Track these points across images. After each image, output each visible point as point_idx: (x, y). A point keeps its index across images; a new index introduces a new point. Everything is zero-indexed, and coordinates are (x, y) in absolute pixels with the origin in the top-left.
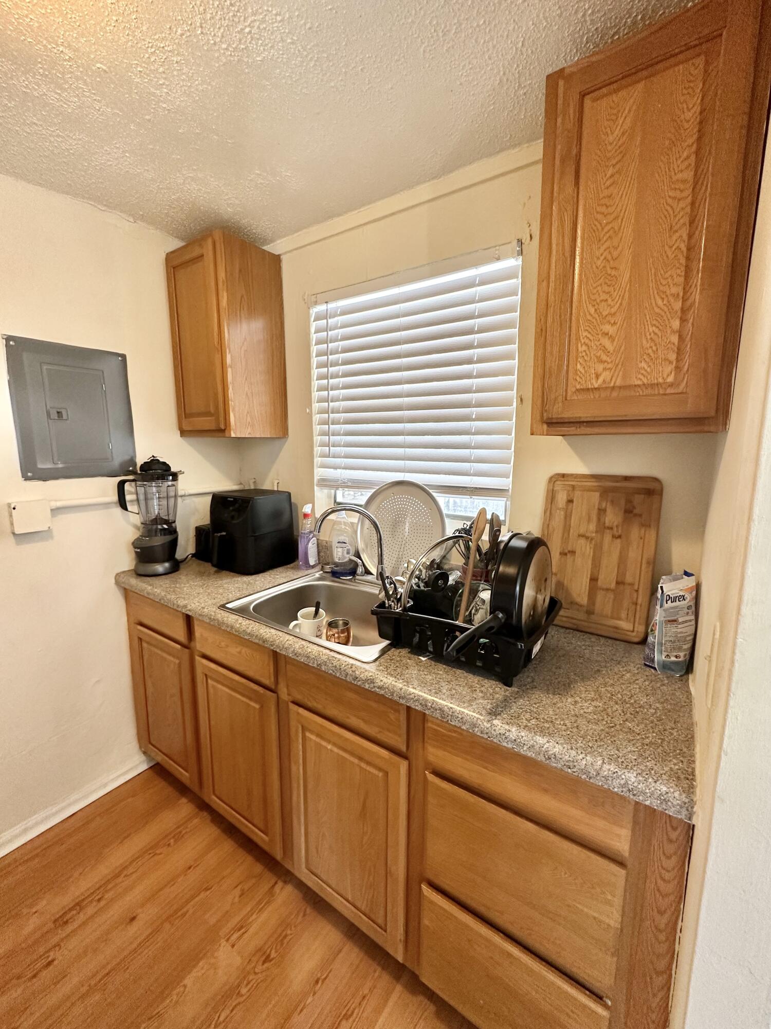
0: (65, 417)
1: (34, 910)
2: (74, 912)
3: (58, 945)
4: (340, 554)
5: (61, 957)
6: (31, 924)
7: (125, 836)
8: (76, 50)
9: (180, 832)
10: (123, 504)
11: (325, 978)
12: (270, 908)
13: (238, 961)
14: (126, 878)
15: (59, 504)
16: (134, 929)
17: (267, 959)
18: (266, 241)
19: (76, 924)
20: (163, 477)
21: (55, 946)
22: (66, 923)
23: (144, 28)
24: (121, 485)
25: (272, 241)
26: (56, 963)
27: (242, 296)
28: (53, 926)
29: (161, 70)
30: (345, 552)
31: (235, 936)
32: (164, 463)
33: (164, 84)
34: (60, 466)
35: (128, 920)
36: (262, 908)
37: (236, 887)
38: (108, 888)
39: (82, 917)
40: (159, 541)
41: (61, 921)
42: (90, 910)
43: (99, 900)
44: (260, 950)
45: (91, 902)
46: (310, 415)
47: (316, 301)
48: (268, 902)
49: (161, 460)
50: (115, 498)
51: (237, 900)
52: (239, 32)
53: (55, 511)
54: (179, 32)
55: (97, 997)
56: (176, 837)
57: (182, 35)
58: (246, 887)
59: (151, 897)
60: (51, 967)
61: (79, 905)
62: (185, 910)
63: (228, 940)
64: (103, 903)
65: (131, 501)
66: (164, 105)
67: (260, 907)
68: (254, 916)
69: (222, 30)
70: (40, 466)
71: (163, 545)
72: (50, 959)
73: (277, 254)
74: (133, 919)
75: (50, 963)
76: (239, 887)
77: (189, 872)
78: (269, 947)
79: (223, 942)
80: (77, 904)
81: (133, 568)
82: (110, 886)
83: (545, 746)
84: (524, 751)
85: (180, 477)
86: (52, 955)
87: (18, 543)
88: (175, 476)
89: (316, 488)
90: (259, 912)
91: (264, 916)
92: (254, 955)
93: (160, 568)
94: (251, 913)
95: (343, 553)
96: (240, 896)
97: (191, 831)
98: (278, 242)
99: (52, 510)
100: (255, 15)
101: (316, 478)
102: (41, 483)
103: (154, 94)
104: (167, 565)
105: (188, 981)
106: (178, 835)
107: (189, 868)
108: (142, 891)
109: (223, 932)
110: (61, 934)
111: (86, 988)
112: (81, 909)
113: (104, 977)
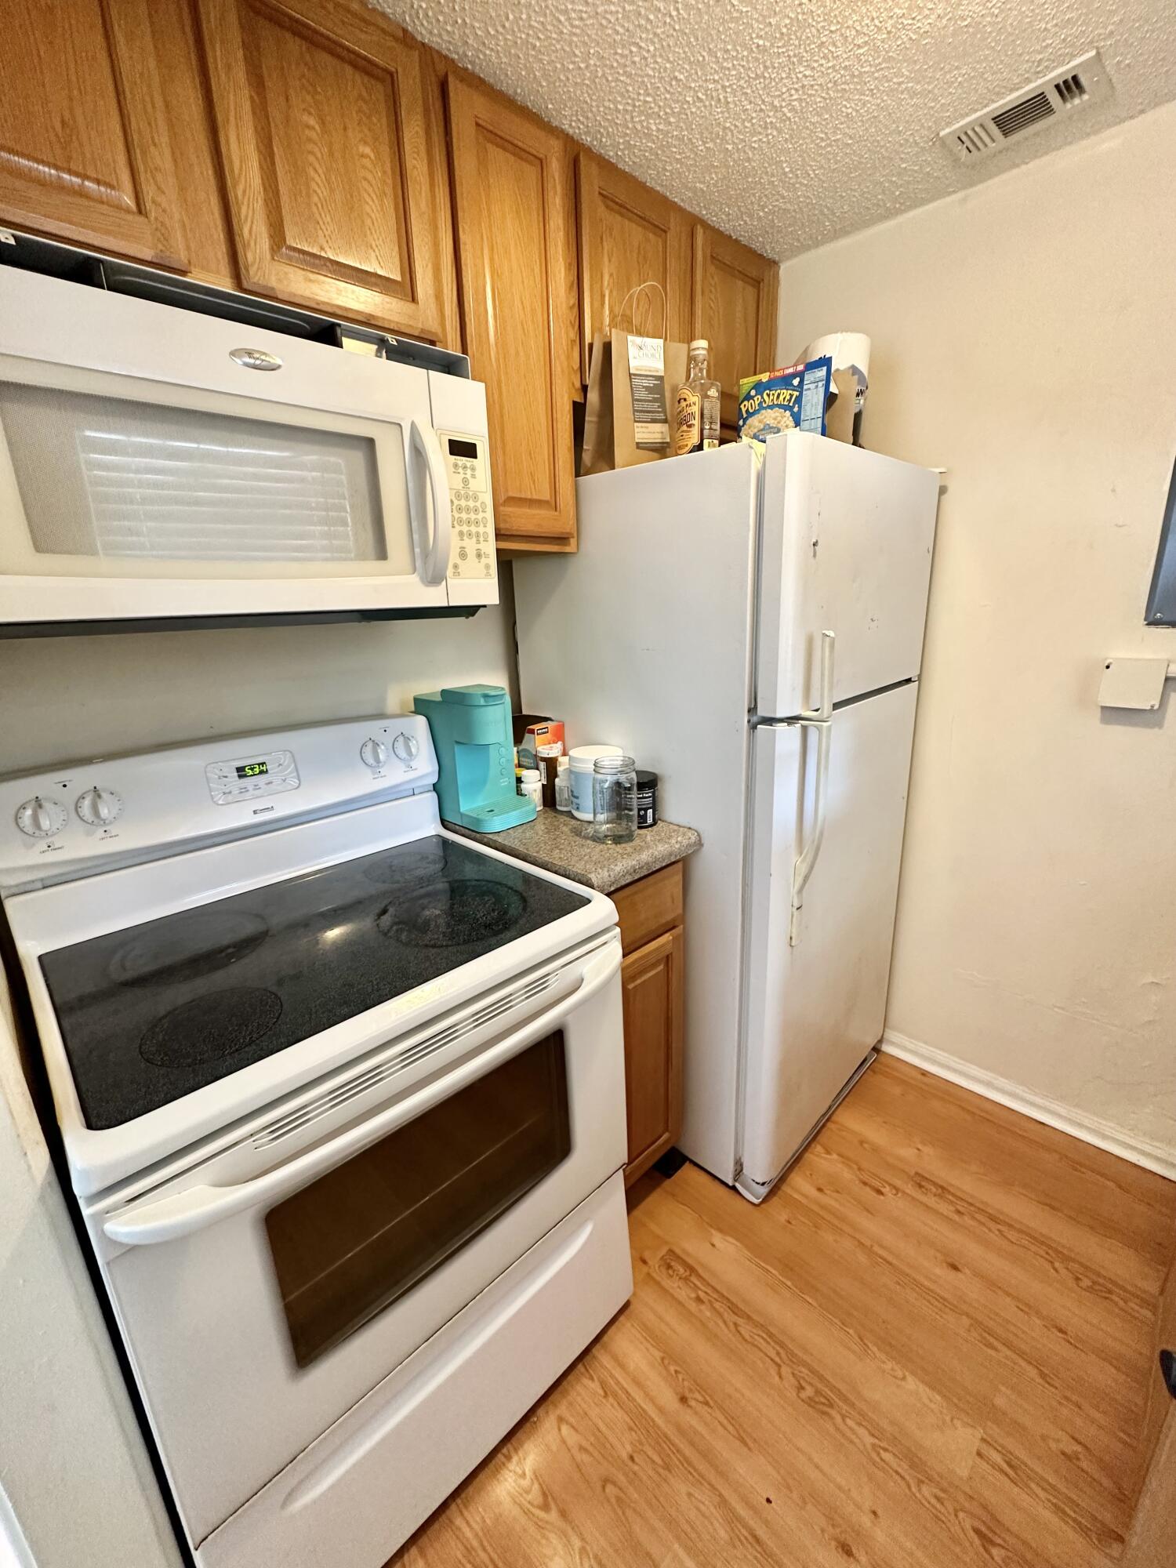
1: (920, 1147)
2: (934, 1190)
3: (897, 1190)
5: (891, 1202)
6: (907, 1153)
7: (1051, 1204)
9: (1110, 1292)
12: (1071, 1535)
14: (997, 1233)
16: (941, 1272)
17: (986, 1541)
19: (924, 1199)
21: (895, 1187)
22: (921, 1186)
26: (882, 1197)
28: (912, 1173)
31: (997, 1458)
35: (950, 1260)
36: (1064, 1512)
37: (1076, 1440)
38: (977, 1216)
39: (932, 1201)
41: (921, 1181)
42: (944, 1208)
43: (958, 1211)
44: (995, 1519)
45: (952, 1202)
48: (1085, 1531)
51: (1053, 1446)
55: (862, 1258)
56: (1097, 1287)
58: (1084, 1465)
59: (992, 1284)
60: (874, 1194)
61: (943, 1191)
62: (994, 1343)
63: (984, 1441)
64: (956, 1217)
67: (1067, 1509)
68: (1041, 1494)
72: (883, 1190)
74: (955, 1268)
75: (880, 1192)
76: (1079, 1448)
77: (1054, 1330)
78: (1005, 1541)
79: (979, 1433)
82: (979, 1217)
86: (886, 1190)
90: (1055, 1505)
92: (985, 1507)
94: (1042, 1483)
96: (1063, 1453)
97: (1123, 1310)
99: (1168, 679)
102: (1168, 631)
105: (912, 1382)
106: (1102, 1289)
107: (1061, 1331)
108: (995, 1264)
109: (995, 1430)
110: (909, 1189)
111: (868, 1243)
112: (940, 1196)
113: (885, 1260)
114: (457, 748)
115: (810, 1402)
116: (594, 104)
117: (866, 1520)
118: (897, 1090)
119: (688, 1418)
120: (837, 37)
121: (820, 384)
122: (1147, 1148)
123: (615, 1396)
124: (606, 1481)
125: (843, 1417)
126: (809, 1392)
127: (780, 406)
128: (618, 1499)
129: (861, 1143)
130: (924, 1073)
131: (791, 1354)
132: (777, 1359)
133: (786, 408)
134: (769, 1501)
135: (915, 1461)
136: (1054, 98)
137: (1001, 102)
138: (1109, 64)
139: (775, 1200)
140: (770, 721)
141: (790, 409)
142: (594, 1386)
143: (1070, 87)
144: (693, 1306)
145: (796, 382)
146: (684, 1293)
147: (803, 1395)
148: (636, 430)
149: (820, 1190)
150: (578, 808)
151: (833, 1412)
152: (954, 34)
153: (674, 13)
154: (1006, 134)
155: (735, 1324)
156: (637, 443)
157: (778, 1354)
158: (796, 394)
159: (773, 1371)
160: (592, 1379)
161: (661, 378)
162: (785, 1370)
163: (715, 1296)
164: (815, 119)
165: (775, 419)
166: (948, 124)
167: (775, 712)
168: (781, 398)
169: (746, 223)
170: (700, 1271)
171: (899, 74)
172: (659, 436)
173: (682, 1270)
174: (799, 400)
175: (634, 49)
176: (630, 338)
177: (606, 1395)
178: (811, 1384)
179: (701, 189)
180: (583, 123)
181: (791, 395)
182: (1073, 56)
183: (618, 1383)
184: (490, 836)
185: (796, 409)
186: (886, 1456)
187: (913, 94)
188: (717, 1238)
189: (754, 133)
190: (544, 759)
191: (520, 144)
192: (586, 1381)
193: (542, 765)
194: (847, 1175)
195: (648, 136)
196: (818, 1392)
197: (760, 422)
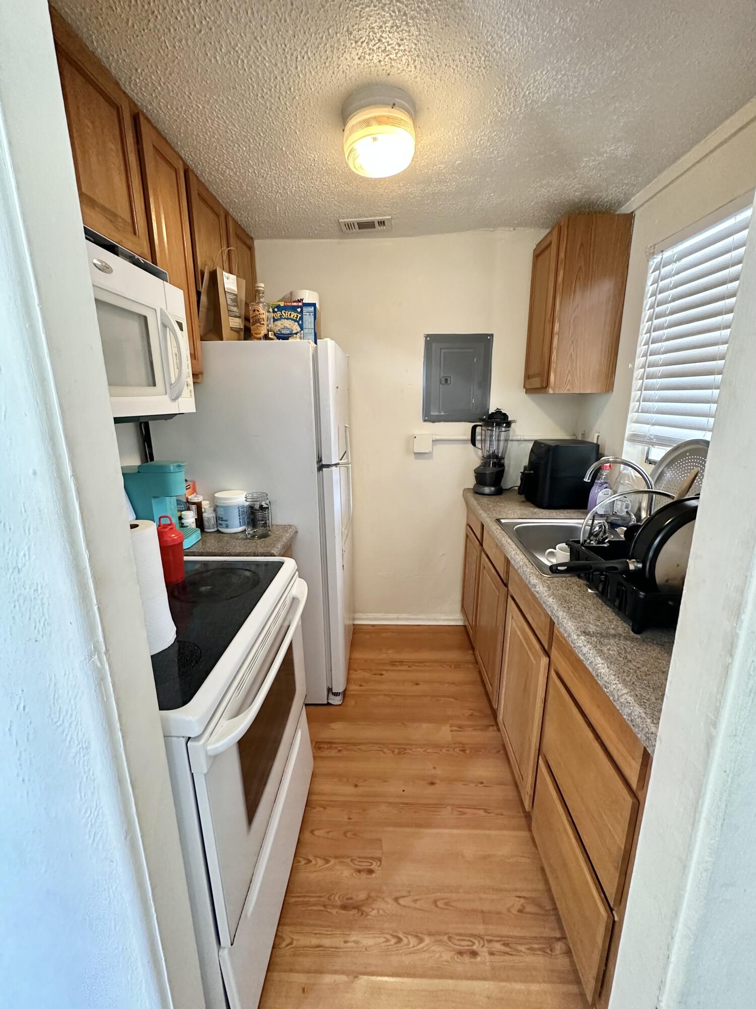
0: (449, 382)
1: (387, 652)
2: (398, 664)
3: (387, 670)
4: (619, 506)
5: (387, 675)
6: (383, 656)
7: (434, 648)
8: (446, 162)
9: (460, 665)
10: (473, 441)
11: (486, 786)
13: (450, 738)
14: (423, 666)
15: (438, 437)
16: (416, 688)
17: (464, 751)
18: (620, 204)
19: (396, 669)
20: (499, 425)
22: (394, 665)
23: (471, 132)
24: (474, 428)
25: (627, 200)
27: (580, 268)
28: (389, 662)
29: (489, 144)
30: (624, 506)
31: (456, 728)
32: (505, 415)
33: (493, 150)
34: (442, 414)
35: (415, 683)
36: (477, 730)
39: (400, 668)
40: (491, 469)
41: (393, 663)
42: (404, 668)
43: (409, 667)
44: (463, 744)
45: (406, 665)
46: (632, 370)
47: (654, 252)
48: (482, 730)
49: (503, 412)
50: (469, 437)
51: (466, 715)
52: (523, 97)
53: (435, 441)
54: (489, 122)
56: (455, 666)
57: (491, 122)
58: (474, 714)
59: (429, 682)
61: (401, 662)
62: (439, 698)
63: (451, 727)
64: (410, 669)
65: (479, 440)
66: (499, 160)
68: (470, 729)
69: (512, 104)
70: (432, 414)
71: (492, 473)
73: (629, 212)
74: (417, 684)
75: (382, 675)
76: (471, 711)
78: (468, 747)
79: (448, 725)
80: (402, 662)
81: (471, 486)
82: (416, 664)
83: (598, 665)
84: (587, 664)
85: (513, 425)
86: (384, 672)
87: (416, 458)
88: (509, 424)
89: (625, 442)
90: (474, 729)
91: (475, 733)
92: (459, 743)
93: (487, 490)
94: (470, 726)
95: (622, 506)
96: (469, 715)
97: (466, 668)
98: (632, 199)
99: (433, 441)
100: (528, 83)
101: (627, 433)
102: (431, 424)
103: (490, 158)
104: (493, 489)
105: (425, 726)
106: (457, 665)
107: (453, 684)
108: (426, 676)
109: (451, 722)
110: (390, 668)
111: (388, 693)
112: (402, 665)
113: (396, 695)
114: (154, 501)
115: (399, 753)
116: (203, 152)
117: (433, 772)
118: (368, 636)
119: (360, 790)
120: (318, 179)
121: (312, 314)
122: (451, 618)
123: (328, 805)
124: (345, 834)
125: (411, 750)
126: (396, 751)
127: (292, 319)
128: (355, 834)
129: (366, 661)
130: (373, 626)
131: (383, 744)
132: (380, 749)
133: (295, 321)
134: (404, 791)
135: (438, 746)
136: (376, 224)
137: (361, 219)
138: (393, 222)
139: (346, 699)
140: (328, 466)
141: (298, 322)
142: (318, 809)
143: (382, 223)
144: (339, 754)
145: (299, 310)
146: (333, 753)
147: (396, 753)
148: (230, 320)
149: (361, 686)
150: (227, 527)
151: (408, 751)
152: (355, 196)
153: (262, 144)
154: (359, 228)
155: (359, 749)
156: (231, 327)
157: (380, 747)
158: (299, 315)
159: (381, 753)
160: (315, 808)
161: (235, 295)
162: (385, 750)
163: (345, 745)
164: (298, 198)
165: (290, 325)
166: (343, 219)
167: (331, 462)
168: (292, 316)
169: (248, 220)
170: (333, 741)
171: (334, 198)
172: (238, 324)
173: (326, 746)
174: (301, 318)
175: (236, 145)
176: (224, 273)
177: (325, 808)
178: (396, 748)
179: (235, 202)
180: (192, 156)
181: (297, 316)
182: (385, 216)
183: (327, 801)
184: (187, 551)
185: (300, 322)
186: (428, 751)
187: (335, 205)
188: (333, 725)
189: (271, 192)
190: (194, 503)
191: (169, 159)
192: (315, 810)
193: (194, 507)
194: (367, 675)
195: (223, 174)
196: (399, 749)
197: (282, 324)
